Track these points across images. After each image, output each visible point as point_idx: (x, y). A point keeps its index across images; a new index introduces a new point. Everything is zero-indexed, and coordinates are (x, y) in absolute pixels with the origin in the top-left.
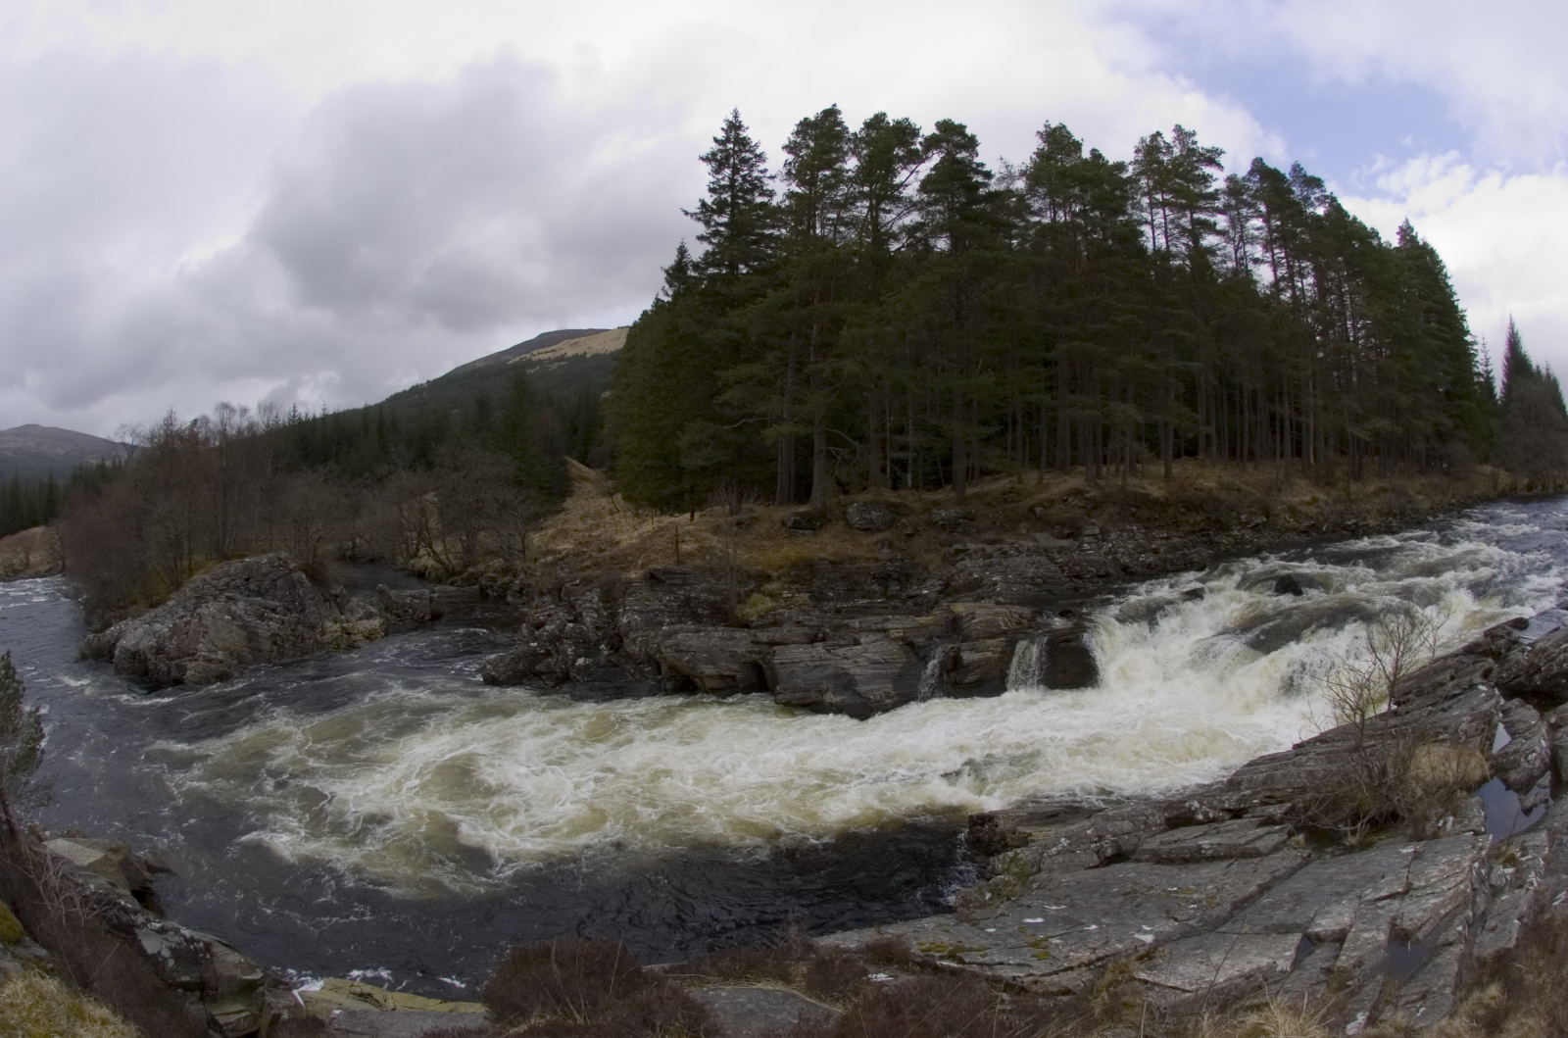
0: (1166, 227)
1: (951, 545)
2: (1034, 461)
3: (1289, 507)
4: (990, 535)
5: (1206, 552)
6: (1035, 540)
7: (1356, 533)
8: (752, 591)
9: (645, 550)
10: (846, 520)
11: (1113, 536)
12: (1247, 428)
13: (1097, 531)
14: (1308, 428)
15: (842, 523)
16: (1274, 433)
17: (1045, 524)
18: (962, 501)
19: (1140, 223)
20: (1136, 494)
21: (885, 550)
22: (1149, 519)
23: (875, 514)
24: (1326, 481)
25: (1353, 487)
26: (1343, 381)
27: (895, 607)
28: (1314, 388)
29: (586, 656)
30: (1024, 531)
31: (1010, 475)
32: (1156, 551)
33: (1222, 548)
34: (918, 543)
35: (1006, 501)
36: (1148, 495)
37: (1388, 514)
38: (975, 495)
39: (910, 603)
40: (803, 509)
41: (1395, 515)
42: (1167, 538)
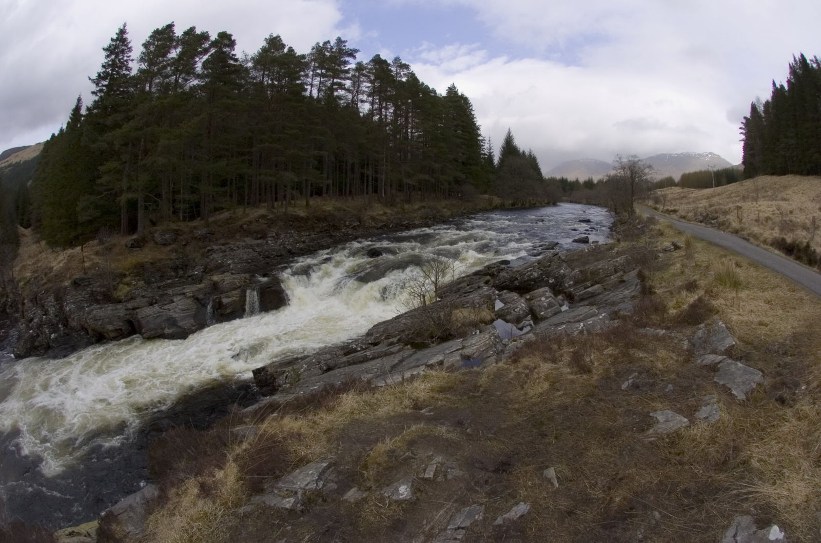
0: (320, 86)
1: (205, 248)
2: (241, 202)
3: (371, 217)
4: (222, 241)
5: (329, 241)
6: (245, 241)
7: (408, 228)
8: (118, 284)
9: (69, 269)
10: (154, 240)
11: (282, 236)
12: (348, 181)
13: (274, 234)
14: (381, 180)
15: (152, 242)
16: (363, 182)
17: (248, 233)
18: (207, 225)
19: (307, 85)
20: (292, 215)
21: (174, 254)
22: (299, 227)
23: (167, 236)
24: (392, 205)
25: (406, 206)
26: (403, 157)
27: (183, 282)
28: (386, 162)
29: (55, 332)
30: (238, 238)
31: (228, 211)
32: (304, 242)
33: (338, 239)
34: (188, 248)
35: (228, 224)
36: (298, 215)
37: (426, 218)
38: (215, 222)
39: (190, 279)
40: (135, 237)
41: (430, 218)
42: (309, 235)
